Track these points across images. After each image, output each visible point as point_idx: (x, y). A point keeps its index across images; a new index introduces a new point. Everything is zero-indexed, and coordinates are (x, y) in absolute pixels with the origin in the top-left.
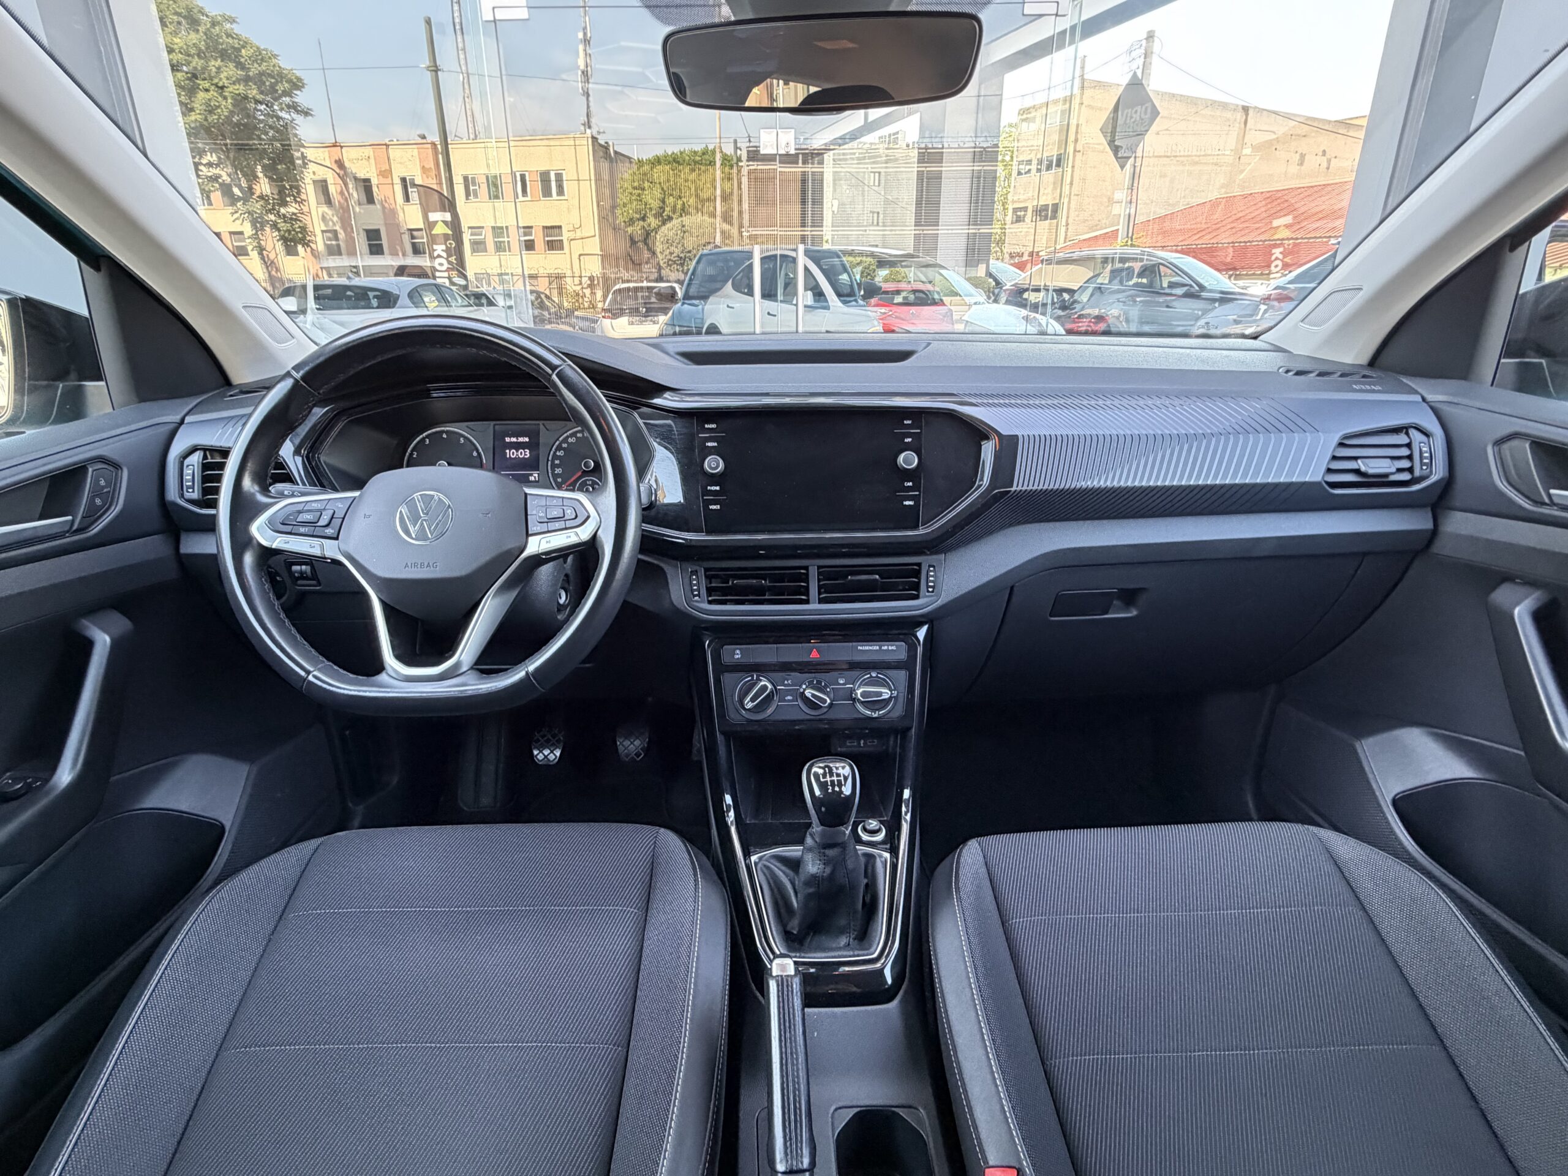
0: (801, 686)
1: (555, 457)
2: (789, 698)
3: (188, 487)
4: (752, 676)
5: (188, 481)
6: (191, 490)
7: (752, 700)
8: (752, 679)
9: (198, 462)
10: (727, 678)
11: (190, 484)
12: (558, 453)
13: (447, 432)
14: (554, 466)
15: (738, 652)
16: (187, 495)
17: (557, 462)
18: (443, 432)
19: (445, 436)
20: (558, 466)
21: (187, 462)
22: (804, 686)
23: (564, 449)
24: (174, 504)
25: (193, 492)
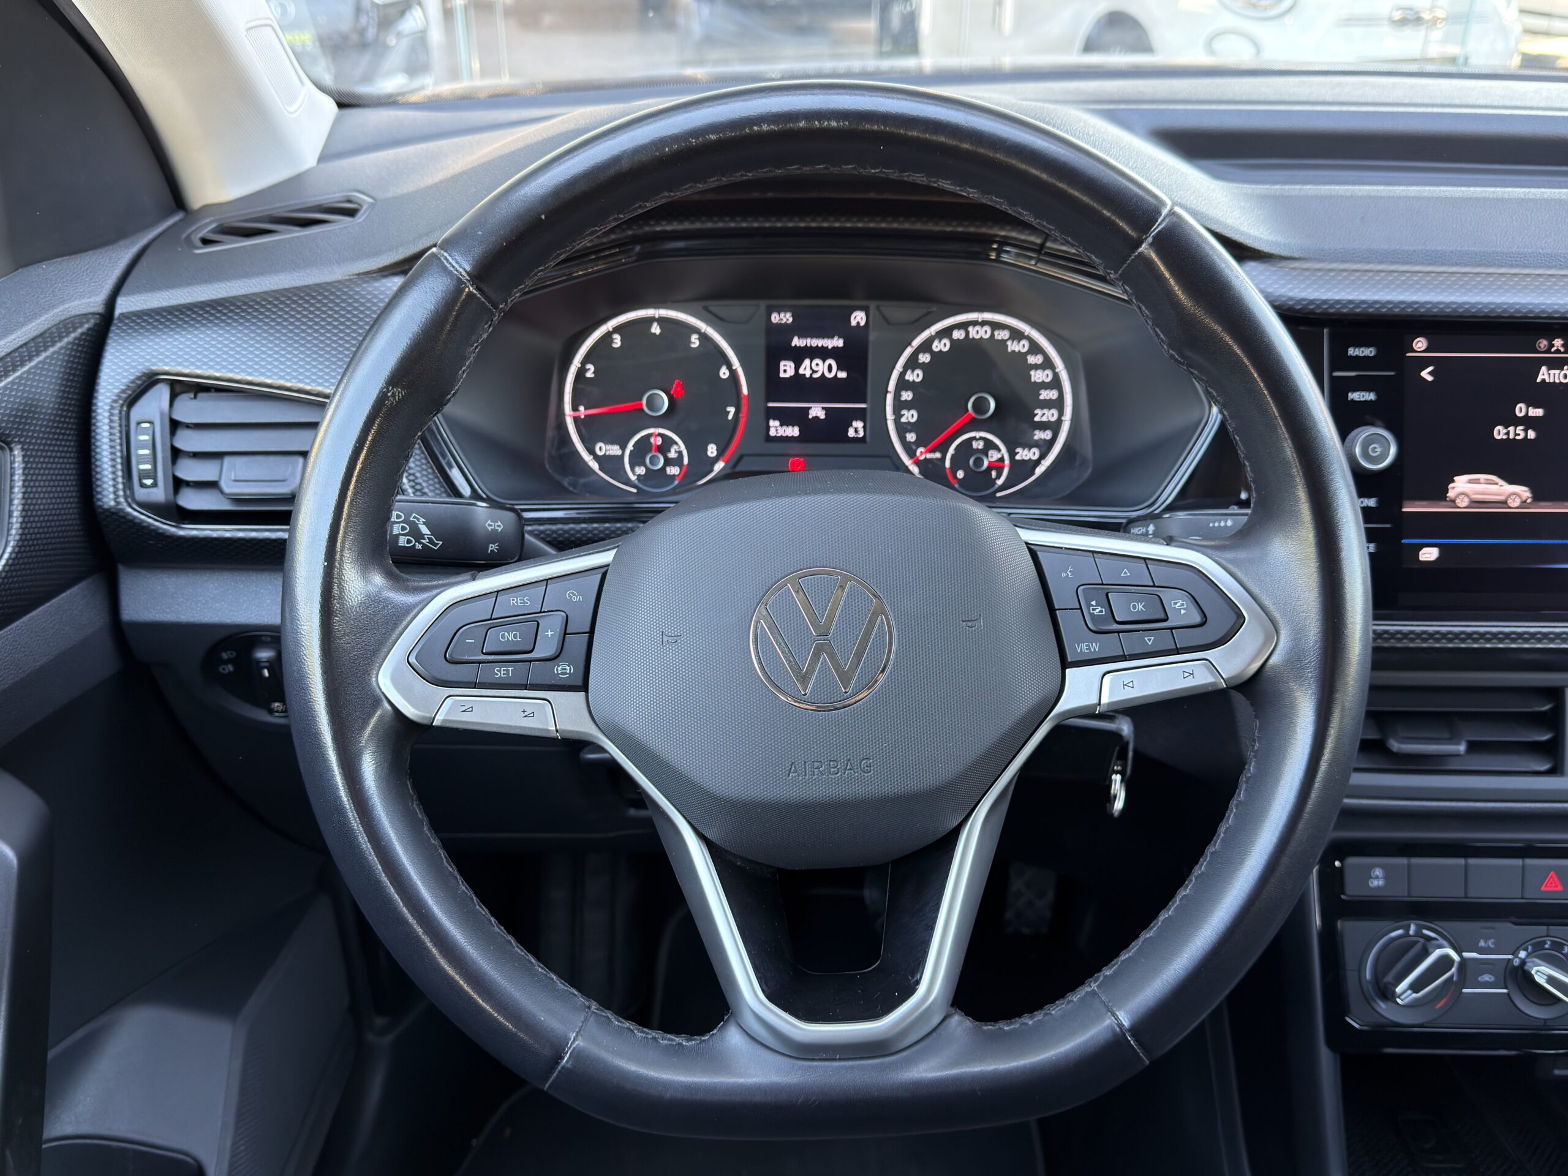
0: (1515, 953)
1: (903, 384)
2: (1487, 978)
3: (143, 475)
4: (1408, 928)
5: (142, 460)
6: (149, 482)
7: (1415, 987)
8: (1407, 935)
9: (162, 414)
10: (1349, 929)
11: (148, 467)
12: (910, 376)
13: (662, 321)
14: (899, 406)
15: (1378, 872)
16: (141, 494)
17: (907, 396)
18: (650, 320)
19: (656, 329)
20: (908, 405)
21: (137, 413)
22: (1522, 954)
23: (923, 366)
24: (116, 516)
25: (155, 485)
